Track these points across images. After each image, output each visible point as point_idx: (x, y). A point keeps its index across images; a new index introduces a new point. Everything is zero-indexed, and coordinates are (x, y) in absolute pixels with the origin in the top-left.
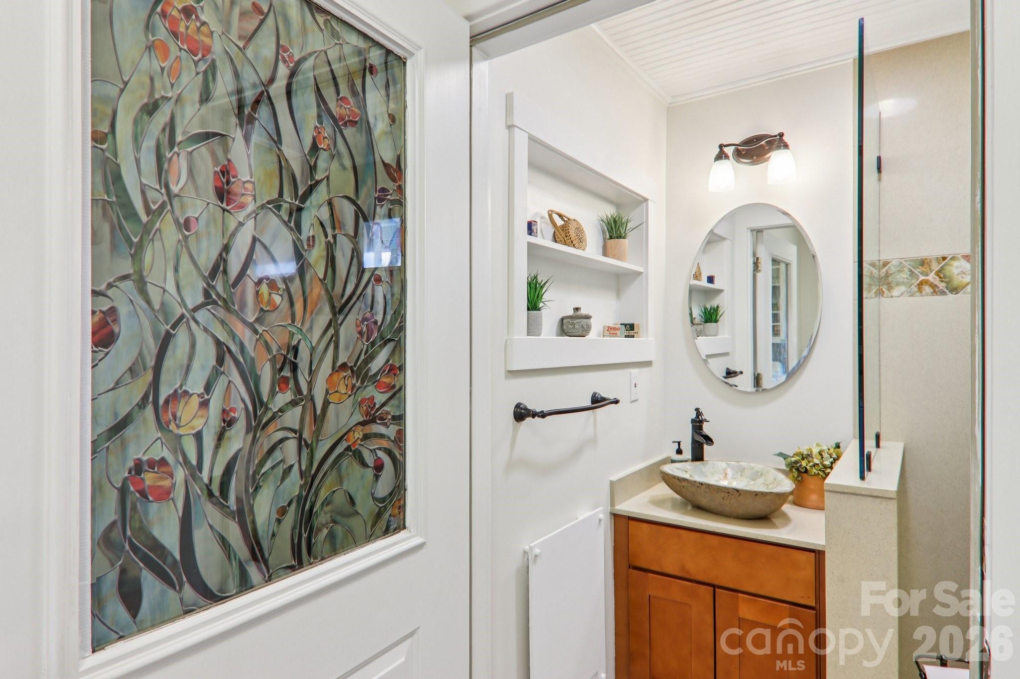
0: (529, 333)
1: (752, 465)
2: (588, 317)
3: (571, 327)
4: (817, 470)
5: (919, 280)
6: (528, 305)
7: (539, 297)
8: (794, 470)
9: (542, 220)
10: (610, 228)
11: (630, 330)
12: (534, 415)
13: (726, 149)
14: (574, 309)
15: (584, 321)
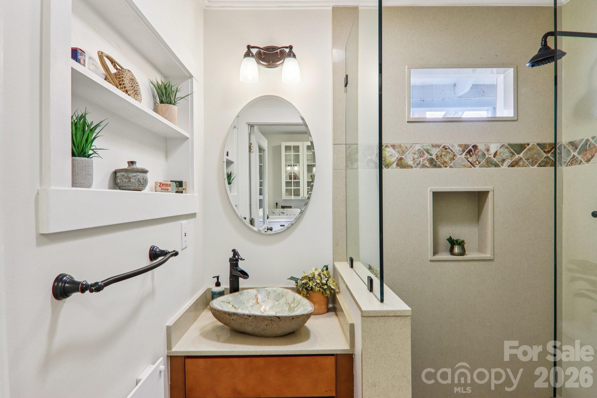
0: (74, 184)
1: (275, 289)
2: (145, 172)
3: (127, 180)
4: (318, 287)
5: (367, 159)
6: (72, 149)
7: (88, 141)
8: (304, 290)
9: (91, 61)
10: (160, 93)
11: (179, 187)
12: (84, 288)
13: (252, 50)
14: (128, 162)
15: (142, 174)
